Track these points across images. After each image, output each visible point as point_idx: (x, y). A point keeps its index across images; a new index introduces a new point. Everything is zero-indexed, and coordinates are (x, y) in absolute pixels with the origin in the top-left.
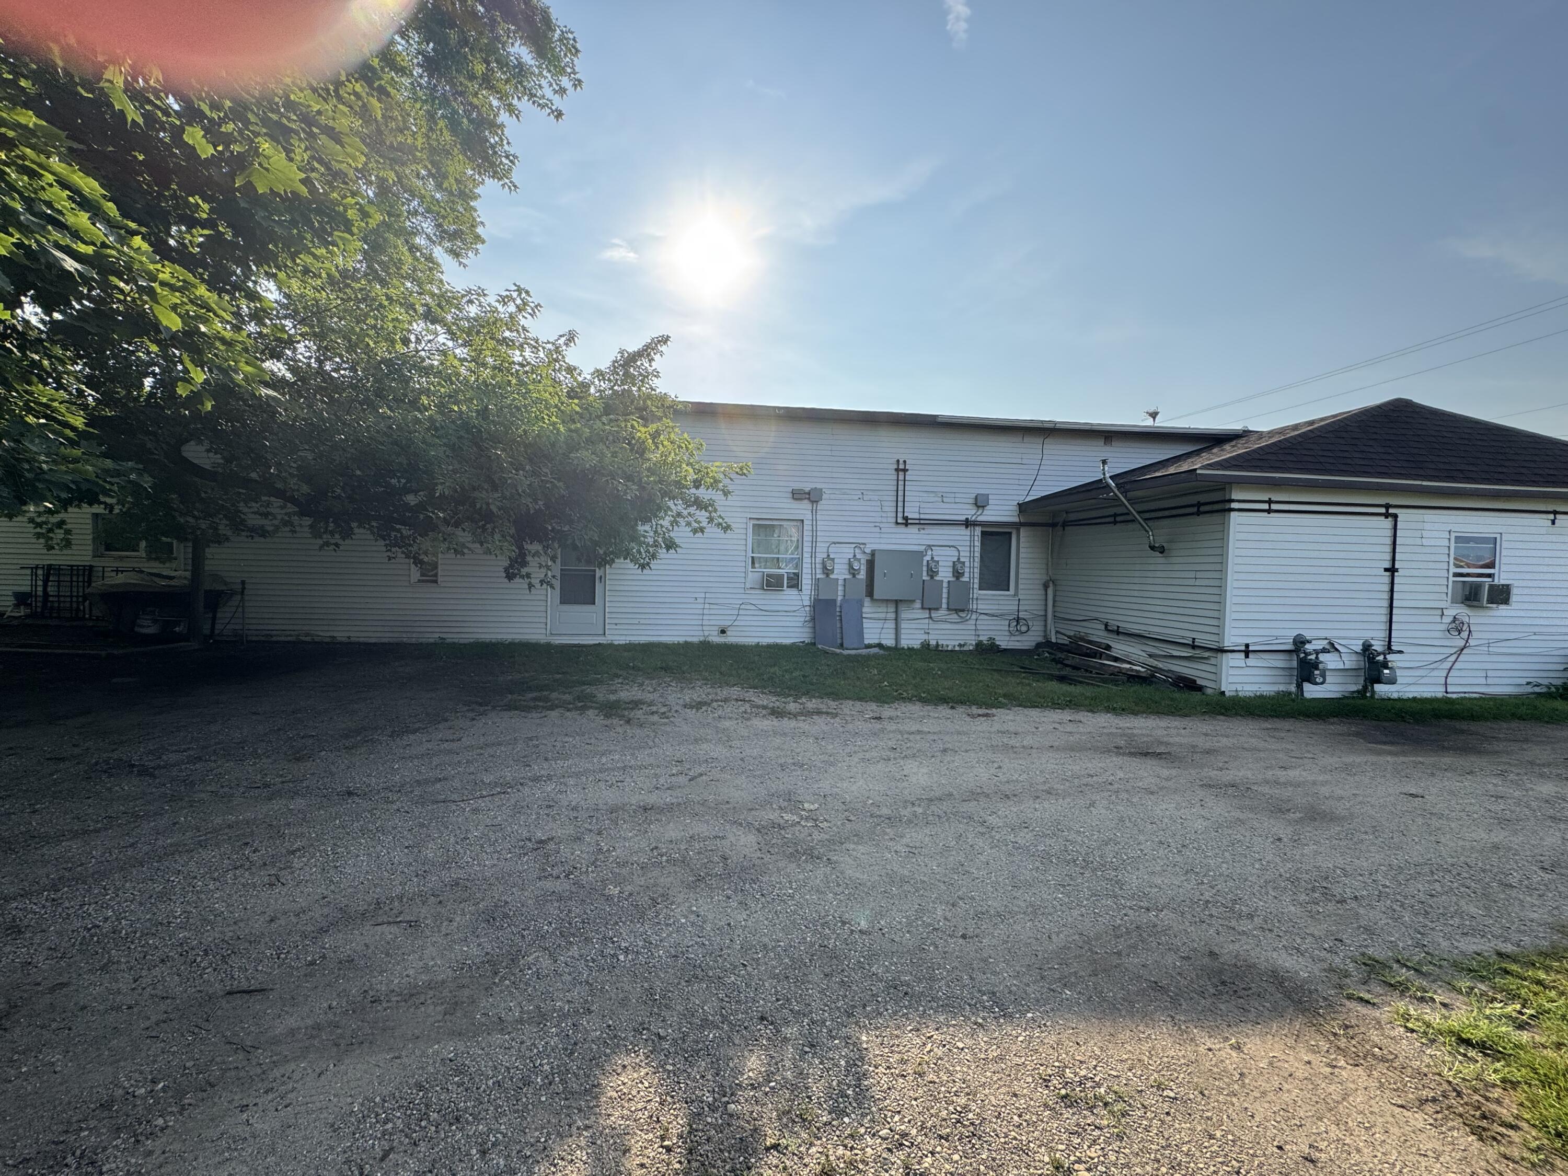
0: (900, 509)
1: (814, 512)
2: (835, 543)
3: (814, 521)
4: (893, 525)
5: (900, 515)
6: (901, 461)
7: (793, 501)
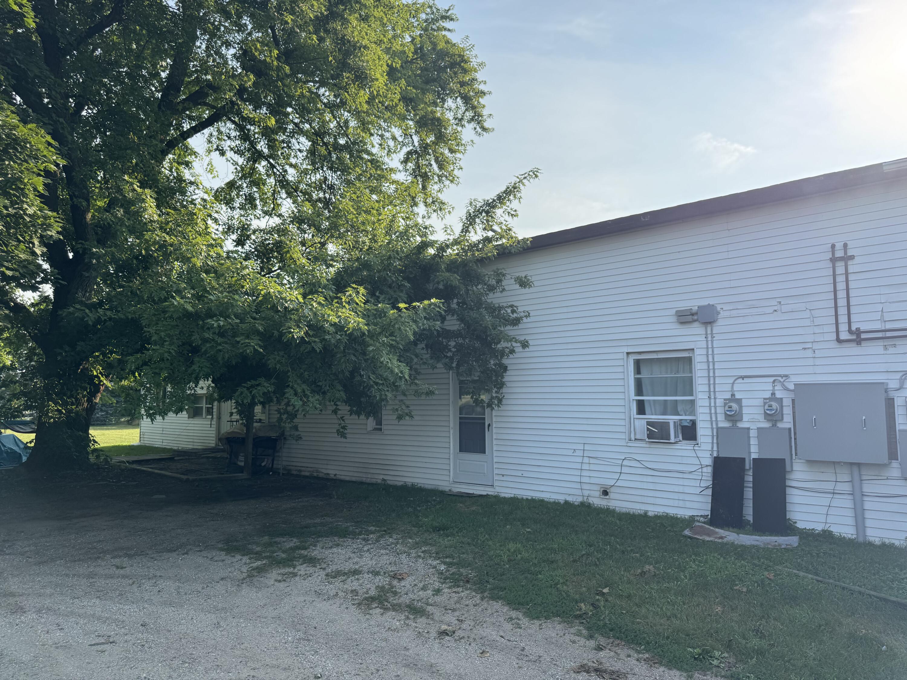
0: (843, 319)
1: (710, 337)
2: (743, 377)
3: (710, 350)
4: (835, 344)
5: (844, 328)
6: (839, 246)
7: (678, 326)
